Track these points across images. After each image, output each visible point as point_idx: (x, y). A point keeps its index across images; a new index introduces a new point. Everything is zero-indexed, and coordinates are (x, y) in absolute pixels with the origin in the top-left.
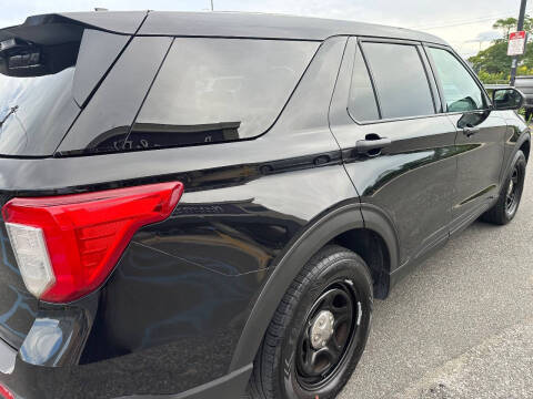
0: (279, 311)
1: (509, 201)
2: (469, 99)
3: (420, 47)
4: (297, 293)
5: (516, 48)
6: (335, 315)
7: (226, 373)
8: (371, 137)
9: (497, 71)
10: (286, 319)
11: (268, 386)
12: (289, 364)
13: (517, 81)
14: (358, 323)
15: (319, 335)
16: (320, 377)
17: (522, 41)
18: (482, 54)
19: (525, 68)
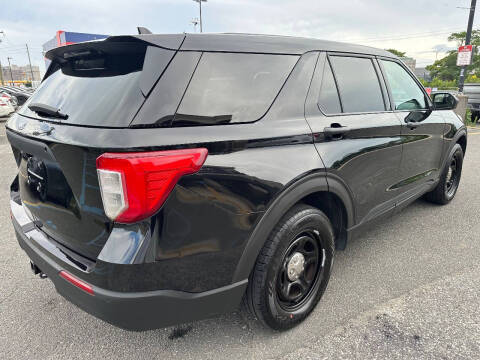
0: (266, 245)
1: (449, 185)
2: (415, 101)
3: (374, 60)
4: (279, 234)
5: (464, 59)
6: (306, 256)
7: (230, 284)
8: (335, 125)
9: (451, 78)
10: (271, 252)
11: (257, 301)
12: (272, 285)
13: (465, 88)
14: (323, 265)
15: (294, 269)
16: (293, 303)
17: (469, 53)
18: (437, 63)
19: (475, 77)
